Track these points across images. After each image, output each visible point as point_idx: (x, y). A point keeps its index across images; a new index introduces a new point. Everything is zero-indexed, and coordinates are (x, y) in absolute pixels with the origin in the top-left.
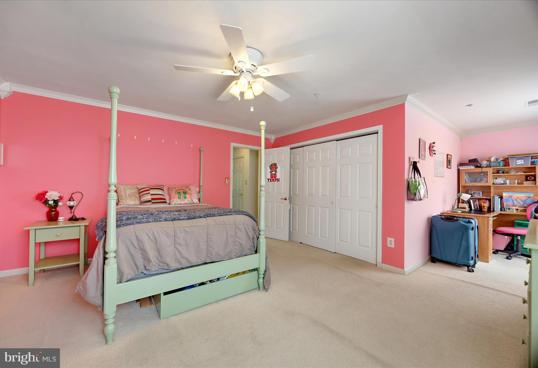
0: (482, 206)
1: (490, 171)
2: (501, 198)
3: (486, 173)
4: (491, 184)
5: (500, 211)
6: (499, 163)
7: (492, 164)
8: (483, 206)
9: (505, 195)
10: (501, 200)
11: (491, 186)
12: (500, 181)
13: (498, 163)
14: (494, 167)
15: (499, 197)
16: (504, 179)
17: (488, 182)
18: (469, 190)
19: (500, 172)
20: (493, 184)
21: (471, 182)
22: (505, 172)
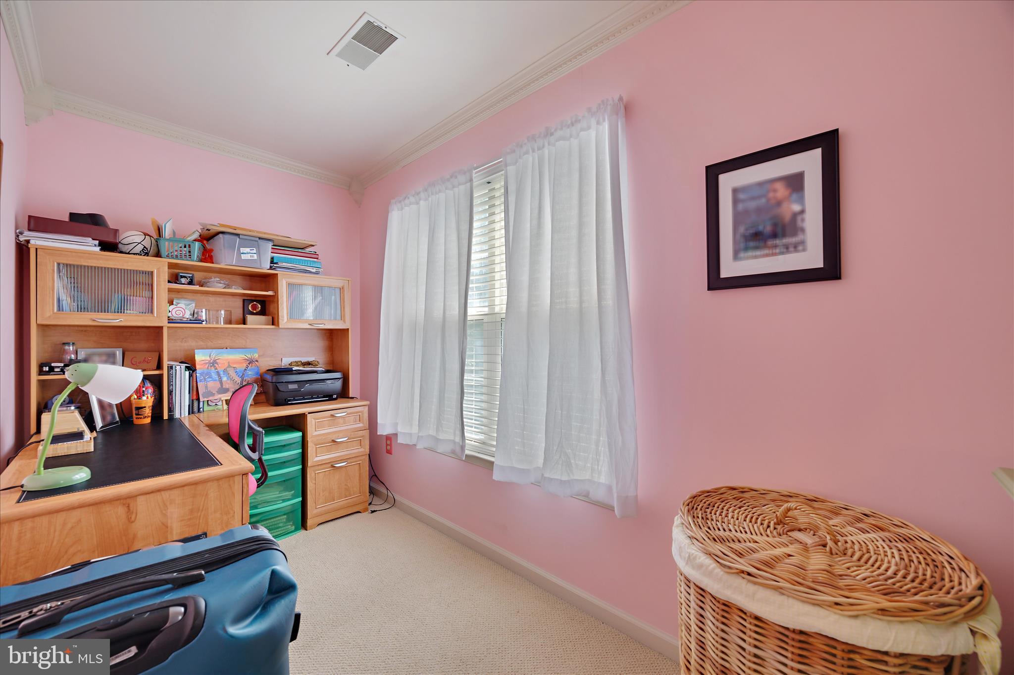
0: (134, 406)
1: (160, 269)
2: (191, 368)
3: (147, 280)
4: (164, 323)
5: (189, 414)
6: (189, 246)
7: (165, 247)
8: (138, 409)
9: (201, 357)
10: (190, 376)
11: (161, 328)
12: (183, 309)
13: (185, 247)
14: (172, 257)
15: (186, 367)
16: (194, 305)
17: (152, 312)
18: (68, 344)
19: (183, 280)
20: (170, 321)
21: (81, 309)
22: (195, 280)
